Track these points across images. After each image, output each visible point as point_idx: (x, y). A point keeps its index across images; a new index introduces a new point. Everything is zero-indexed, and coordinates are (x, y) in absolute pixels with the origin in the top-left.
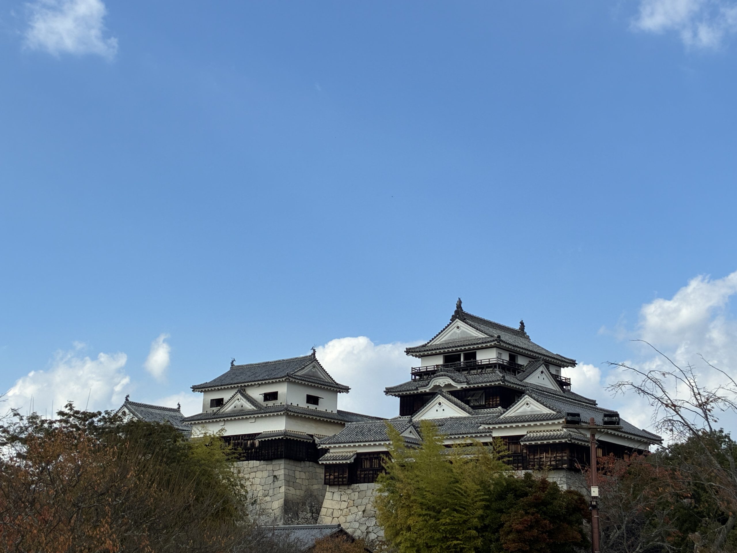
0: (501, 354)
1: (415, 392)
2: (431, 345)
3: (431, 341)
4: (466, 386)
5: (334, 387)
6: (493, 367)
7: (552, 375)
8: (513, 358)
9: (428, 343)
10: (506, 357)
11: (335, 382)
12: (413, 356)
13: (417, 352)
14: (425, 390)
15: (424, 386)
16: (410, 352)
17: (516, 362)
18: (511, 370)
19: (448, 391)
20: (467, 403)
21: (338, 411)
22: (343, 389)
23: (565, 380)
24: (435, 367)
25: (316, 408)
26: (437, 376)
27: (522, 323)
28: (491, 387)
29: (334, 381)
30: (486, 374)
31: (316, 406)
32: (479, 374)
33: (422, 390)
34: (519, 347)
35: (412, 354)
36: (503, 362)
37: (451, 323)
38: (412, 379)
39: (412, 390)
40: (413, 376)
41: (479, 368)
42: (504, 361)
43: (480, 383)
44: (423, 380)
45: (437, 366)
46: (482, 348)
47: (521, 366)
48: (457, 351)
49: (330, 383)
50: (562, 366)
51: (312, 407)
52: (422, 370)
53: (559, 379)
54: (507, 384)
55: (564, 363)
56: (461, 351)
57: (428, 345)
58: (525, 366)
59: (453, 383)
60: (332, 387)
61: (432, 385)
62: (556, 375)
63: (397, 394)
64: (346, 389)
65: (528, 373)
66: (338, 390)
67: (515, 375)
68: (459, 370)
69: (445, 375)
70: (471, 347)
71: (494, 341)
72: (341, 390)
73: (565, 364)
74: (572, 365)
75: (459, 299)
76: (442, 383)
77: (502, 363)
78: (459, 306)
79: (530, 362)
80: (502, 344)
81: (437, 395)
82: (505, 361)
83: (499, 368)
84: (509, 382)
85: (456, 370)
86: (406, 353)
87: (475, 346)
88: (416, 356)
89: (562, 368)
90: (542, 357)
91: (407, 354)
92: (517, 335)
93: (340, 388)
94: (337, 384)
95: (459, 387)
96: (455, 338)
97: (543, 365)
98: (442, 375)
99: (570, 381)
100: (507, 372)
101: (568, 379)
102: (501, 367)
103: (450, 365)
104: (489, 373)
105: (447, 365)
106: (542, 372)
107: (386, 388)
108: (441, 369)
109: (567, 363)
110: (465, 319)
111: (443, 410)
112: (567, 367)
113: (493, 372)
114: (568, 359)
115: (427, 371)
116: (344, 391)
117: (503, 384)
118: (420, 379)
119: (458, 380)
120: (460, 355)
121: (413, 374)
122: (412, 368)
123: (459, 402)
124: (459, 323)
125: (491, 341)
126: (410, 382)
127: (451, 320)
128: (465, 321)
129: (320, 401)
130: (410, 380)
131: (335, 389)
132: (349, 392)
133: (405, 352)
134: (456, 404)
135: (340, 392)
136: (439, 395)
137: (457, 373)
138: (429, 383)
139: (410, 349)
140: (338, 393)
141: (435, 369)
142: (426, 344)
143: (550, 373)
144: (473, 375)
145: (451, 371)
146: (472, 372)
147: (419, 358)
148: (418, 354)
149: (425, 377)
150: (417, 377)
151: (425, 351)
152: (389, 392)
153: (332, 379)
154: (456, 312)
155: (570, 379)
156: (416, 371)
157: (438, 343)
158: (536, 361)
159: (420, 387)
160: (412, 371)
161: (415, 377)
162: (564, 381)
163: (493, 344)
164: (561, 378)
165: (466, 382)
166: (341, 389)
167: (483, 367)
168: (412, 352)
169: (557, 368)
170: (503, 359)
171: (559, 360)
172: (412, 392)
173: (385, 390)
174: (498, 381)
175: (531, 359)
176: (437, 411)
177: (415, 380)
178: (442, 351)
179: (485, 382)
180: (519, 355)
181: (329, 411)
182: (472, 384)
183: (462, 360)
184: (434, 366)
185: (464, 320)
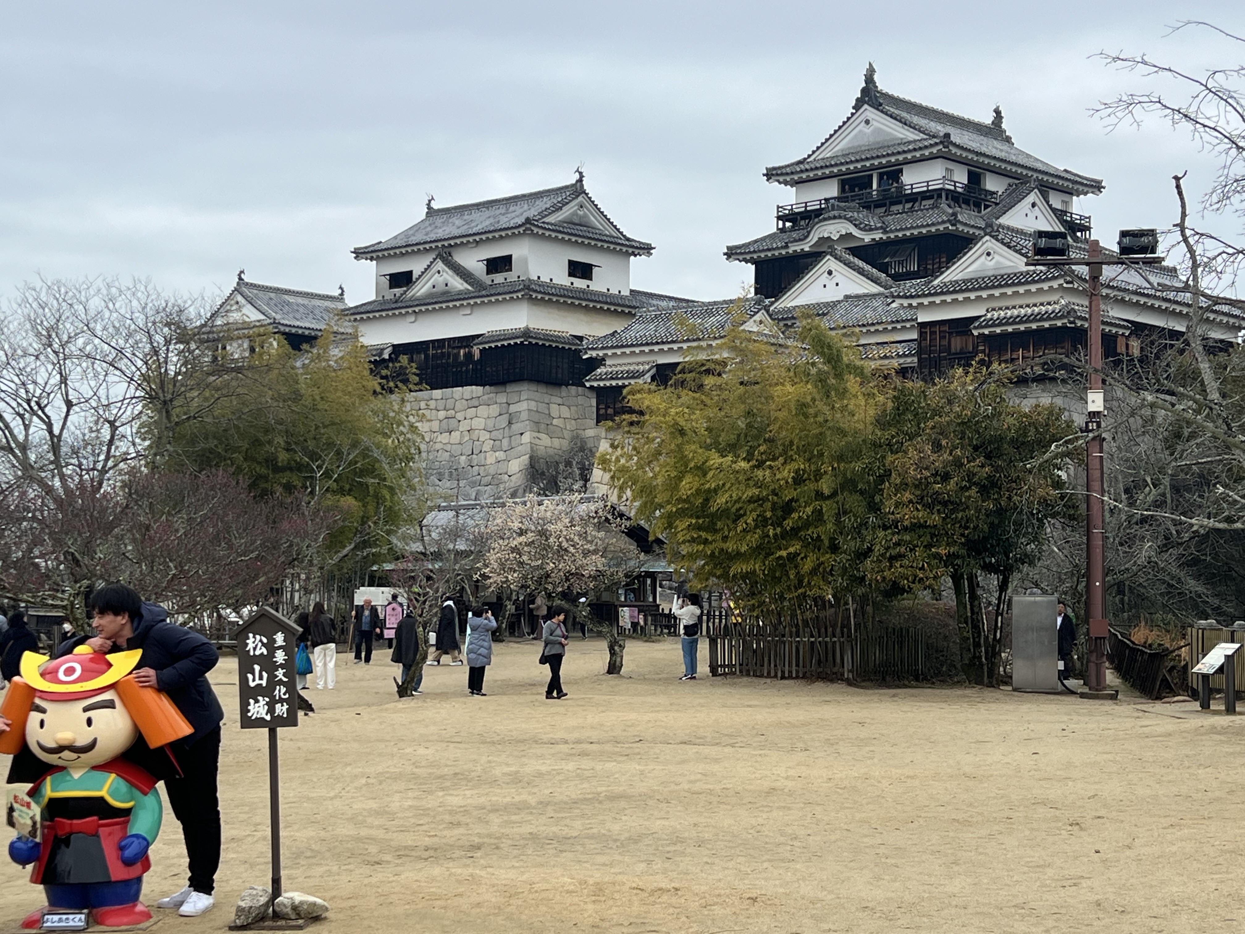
0: (951, 170)
1: (784, 252)
2: (815, 160)
3: (814, 152)
4: (881, 236)
5: (622, 245)
6: (935, 197)
7: (1054, 210)
8: (975, 178)
9: (809, 156)
10: (961, 177)
11: (624, 236)
12: (780, 183)
13: (787, 174)
14: (802, 247)
15: (800, 240)
16: (773, 175)
17: (982, 187)
18: (971, 202)
19: (846, 249)
20: (884, 268)
21: (631, 291)
22: (641, 248)
23: (1081, 220)
24: (823, 202)
25: (588, 286)
26: (825, 219)
27: (998, 112)
28: (929, 237)
29: (621, 233)
30: (922, 210)
31: (588, 282)
32: (906, 213)
33: (795, 248)
34: (988, 156)
35: (778, 178)
36: (955, 186)
37: (853, 114)
38: (778, 229)
39: (777, 248)
40: (781, 223)
41: (907, 201)
42: (957, 184)
43: (907, 229)
44: (799, 230)
45: (825, 200)
46: (915, 161)
47: (994, 193)
48: (864, 169)
49: (614, 237)
50: (1074, 192)
51: (580, 283)
52: (796, 211)
53: (1069, 219)
54: (961, 228)
55: (1078, 186)
56: (873, 168)
57: (809, 160)
58: (1000, 193)
59: (856, 232)
60: (619, 244)
61: (814, 237)
62: (1061, 211)
63: (748, 257)
64: (647, 249)
65: (1005, 206)
66: (630, 250)
67: (980, 212)
68: (867, 206)
69: (840, 217)
70: (893, 159)
71: (936, 144)
72: (636, 252)
73: (1081, 188)
74: (1096, 190)
75: (870, 64)
76: (834, 232)
77: (952, 188)
78: (869, 79)
79: (1010, 185)
80: (954, 150)
81: (825, 257)
82: (961, 185)
83: (947, 199)
84: (966, 224)
85: (863, 208)
86: (765, 178)
87: (901, 158)
88: (786, 183)
89: (1075, 198)
90: (1035, 175)
91: (768, 180)
92: (986, 135)
93: (633, 247)
94: (628, 239)
95: (867, 238)
96: (861, 143)
97: (1036, 190)
98: (835, 218)
99: (1089, 222)
100: (963, 206)
101: (1087, 218)
102: (950, 197)
103: (852, 196)
104: (927, 209)
105: (844, 197)
106: (1034, 205)
107: (728, 248)
108: (833, 205)
109: (1086, 185)
110: (881, 105)
111: (837, 284)
112: (1086, 194)
113: (934, 207)
114: (1086, 179)
115: (806, 211)
116: (641, 252)
117: (954, 228)
118: (793, 227)
119: (866, 225)
120: (871, 176)
121: (779, 218)
122: (778, 207)
123: (868, 268)
124: (869, 112)
125: (931, 146)
126: (775, 233)
127: (854, 108)
128: (881, 108)
129: (595, 270)
130: (774, 230)
131: (624, 249)
132: (651, 254)
133: (764, 175)
134: (861, 272)
135: (635, 256)
136: (828, 257)
137: (865, 212)
138: (809, 233)
139: (774, 169)
140: (632, 258)
141: (823, 206)
142: (805, 159)
143: (1050, 206)
144: (897, 214)
145: (852, 209)
146: (894, 208)
147: (792, 186)
148: (788, 179)
149: (802, 223)
150: (788, 224)
151: (802, 171)
152: (732, 254)
153: (618, 230)
154: (863, 91)
155: (1089, 218)
156: (787, 212)
157: (828, 155)
158: (1021, 183)
159: (792, 242)
160: (778, 212)
161: (784, 225)
162: (1078, 222)
163: (935, 150)
164: (1071, 217)
165: (881, 228)
166: (637, 248)
167: (915, 198)
168: (777, 175)
169: (1066, 197)
170: (956, 180)
171: (1069, 180)
172: (776, 253)
173: (726, 251)
174: (943, 222)
175: (1011, 181)
176: (825, 286)
177: (782, 230)
178: (835, 170)
179: (918, 227)
180: (988, 174)
181: (614, 291)
182: (891, 231)
183: (875, 186)
184: (820, 201)
185: (877, 106)
